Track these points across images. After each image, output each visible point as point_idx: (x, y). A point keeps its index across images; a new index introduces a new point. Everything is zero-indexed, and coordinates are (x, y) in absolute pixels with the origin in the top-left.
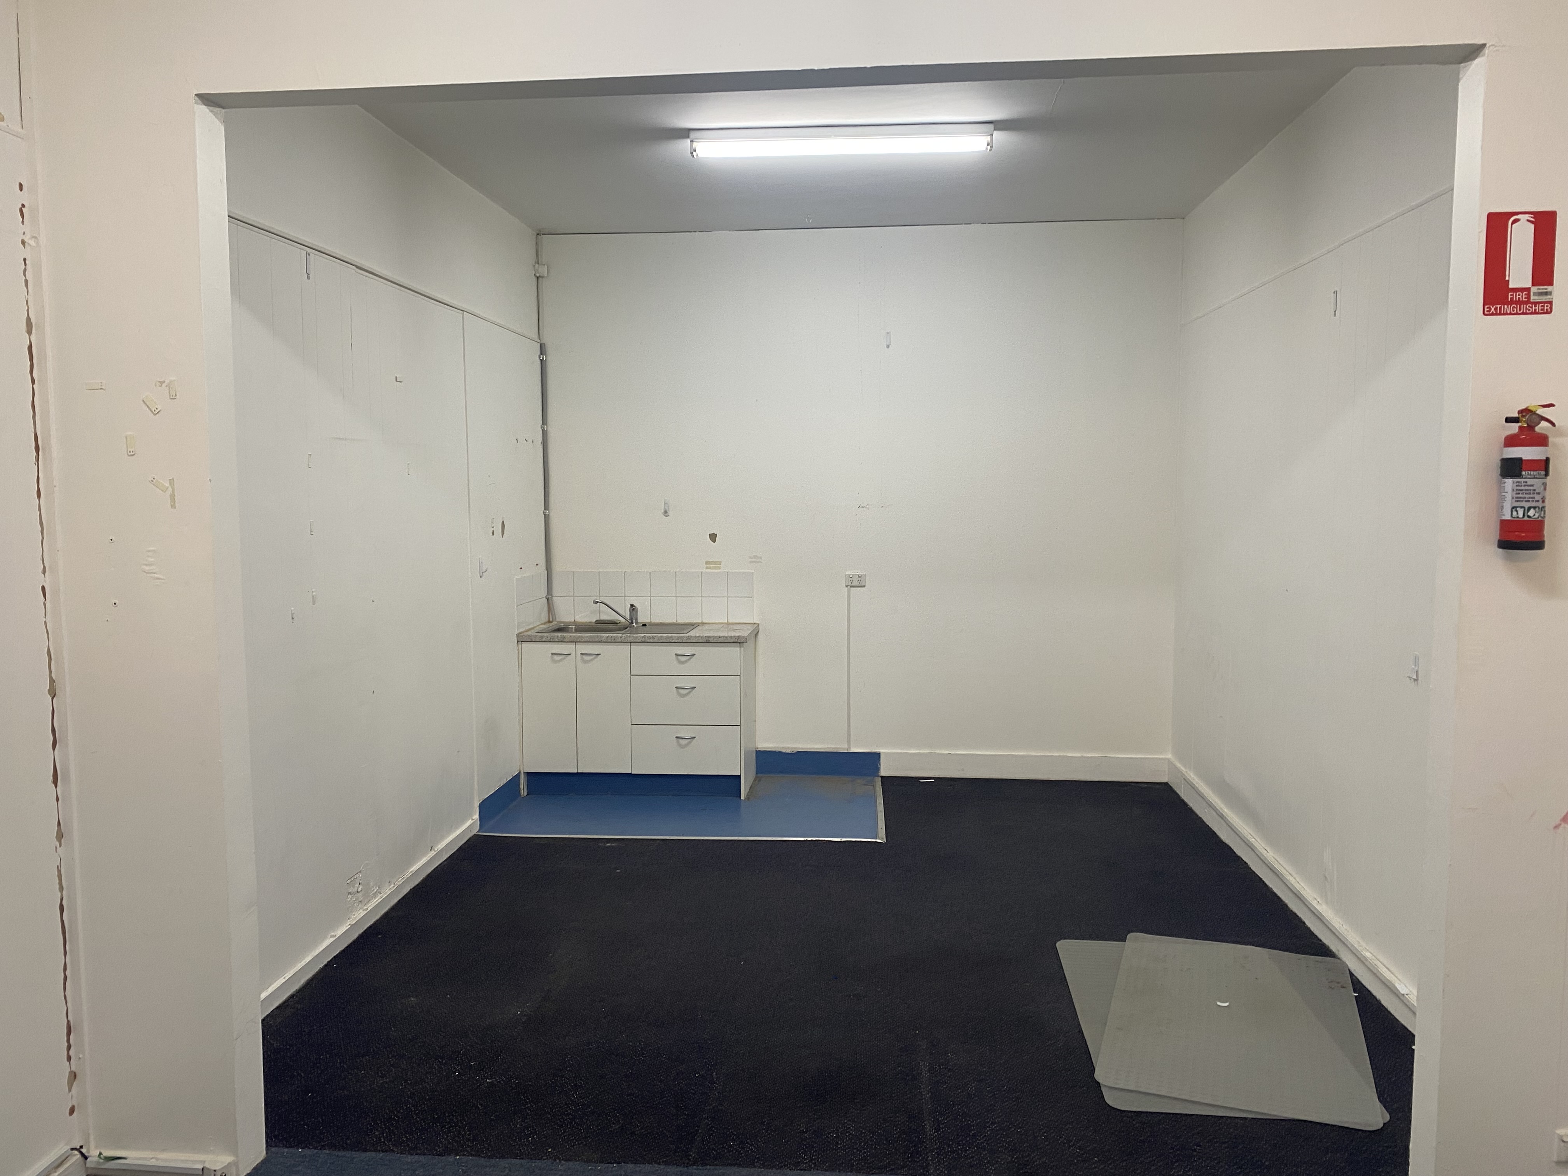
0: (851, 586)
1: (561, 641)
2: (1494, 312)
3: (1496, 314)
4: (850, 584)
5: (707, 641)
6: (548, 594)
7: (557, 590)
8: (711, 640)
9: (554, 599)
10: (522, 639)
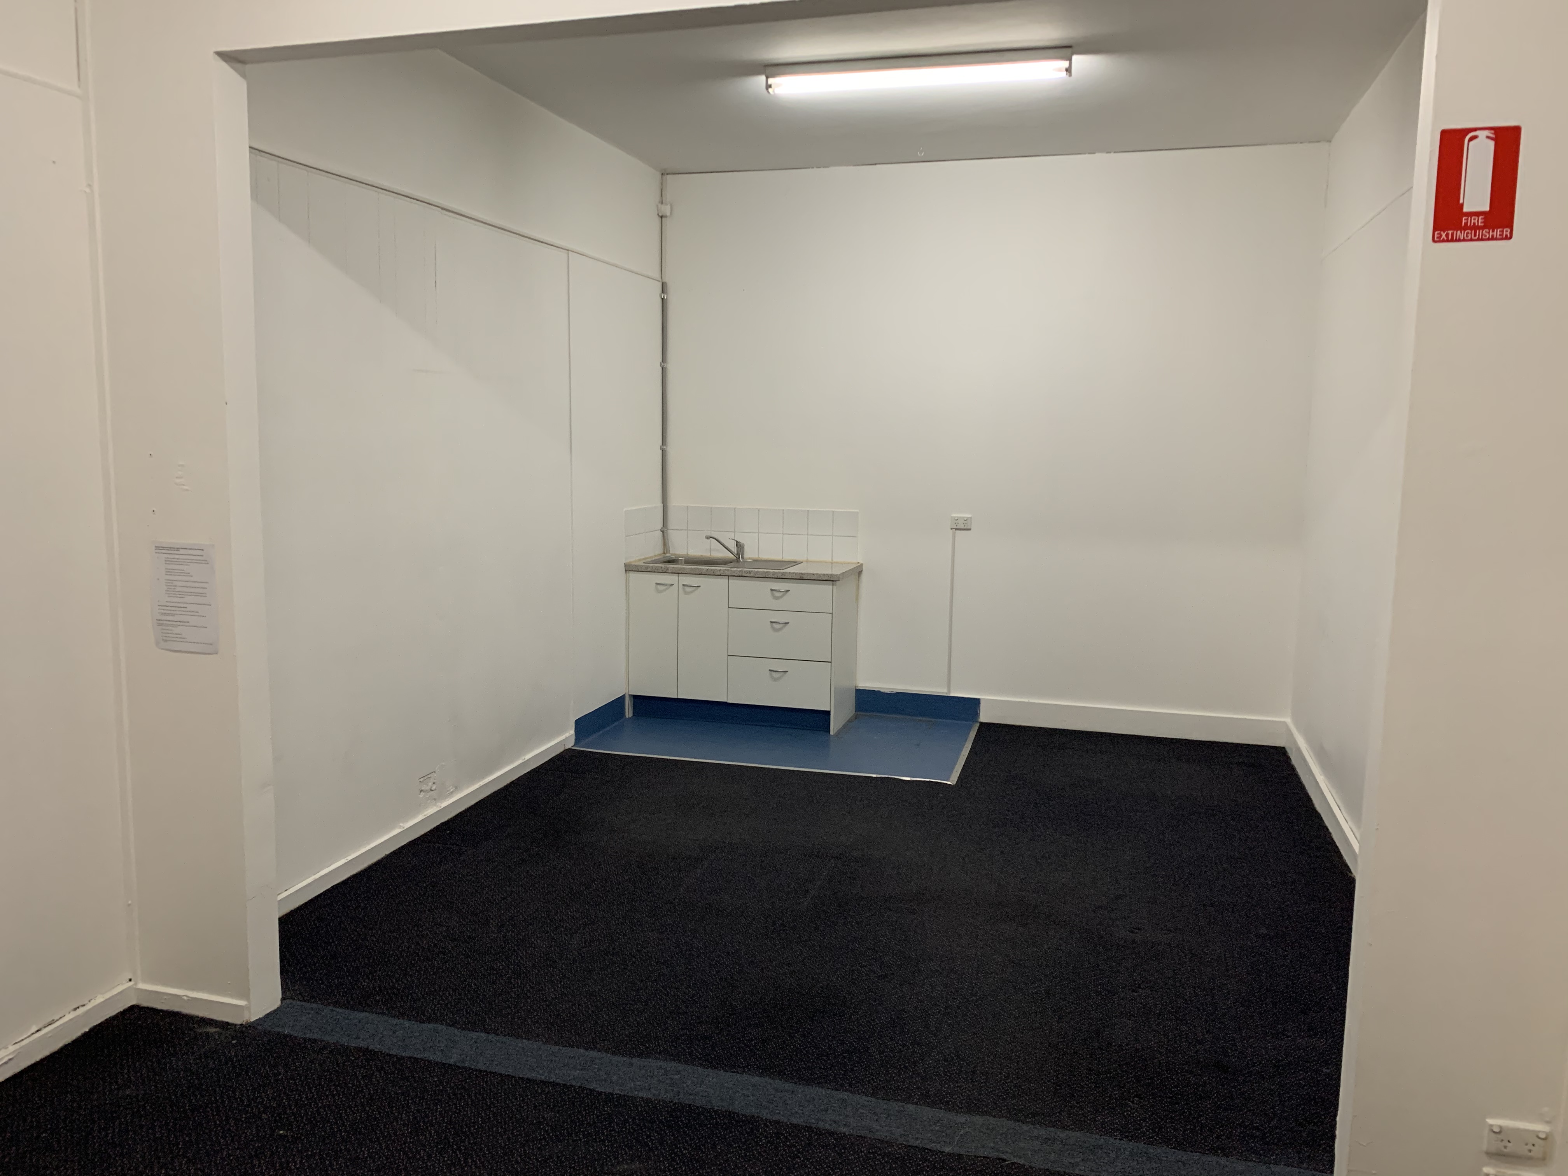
0: (956, 529)
1: (665, 572)
2: (1445, 239)
3: (1448, 241)
4: (956, 527)
5: (801, 578)
6: (663, 526)
7: (672, 523)
8: (805, 577)
9: (669, 531)
10: (629, 568)
